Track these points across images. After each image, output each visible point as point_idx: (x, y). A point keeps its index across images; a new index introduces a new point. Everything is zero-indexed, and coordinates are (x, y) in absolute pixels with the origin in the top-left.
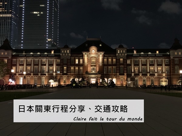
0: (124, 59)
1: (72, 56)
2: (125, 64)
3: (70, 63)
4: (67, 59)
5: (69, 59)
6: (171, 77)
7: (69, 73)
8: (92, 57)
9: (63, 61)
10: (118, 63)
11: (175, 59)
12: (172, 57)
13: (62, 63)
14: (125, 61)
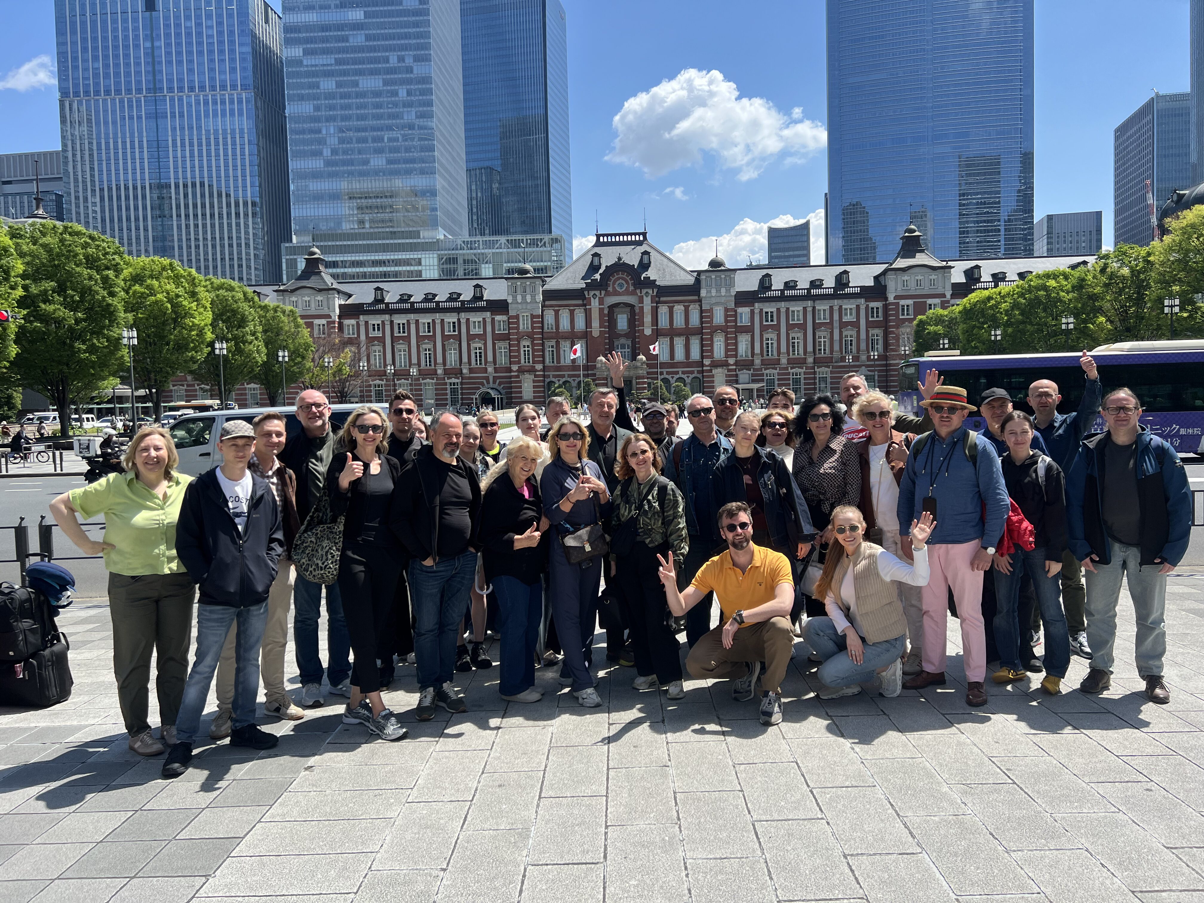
0: (727, 310)
1: (547, 303)
2: (731, 327)
3: (542, 328)
4: (533, 316)
5: (537, 316)
6: (886, 365)
7: (538, 362)
8: (617, 305)
9: (518, 323)
10: (707, 322)
11: (902, 302)
12: (891, 298)
13: (513, 328)
14: (731, 315)
